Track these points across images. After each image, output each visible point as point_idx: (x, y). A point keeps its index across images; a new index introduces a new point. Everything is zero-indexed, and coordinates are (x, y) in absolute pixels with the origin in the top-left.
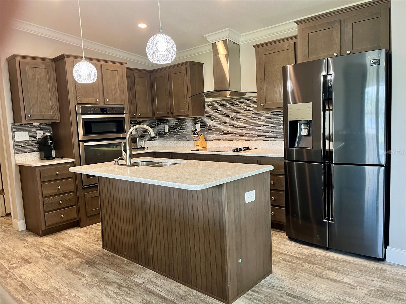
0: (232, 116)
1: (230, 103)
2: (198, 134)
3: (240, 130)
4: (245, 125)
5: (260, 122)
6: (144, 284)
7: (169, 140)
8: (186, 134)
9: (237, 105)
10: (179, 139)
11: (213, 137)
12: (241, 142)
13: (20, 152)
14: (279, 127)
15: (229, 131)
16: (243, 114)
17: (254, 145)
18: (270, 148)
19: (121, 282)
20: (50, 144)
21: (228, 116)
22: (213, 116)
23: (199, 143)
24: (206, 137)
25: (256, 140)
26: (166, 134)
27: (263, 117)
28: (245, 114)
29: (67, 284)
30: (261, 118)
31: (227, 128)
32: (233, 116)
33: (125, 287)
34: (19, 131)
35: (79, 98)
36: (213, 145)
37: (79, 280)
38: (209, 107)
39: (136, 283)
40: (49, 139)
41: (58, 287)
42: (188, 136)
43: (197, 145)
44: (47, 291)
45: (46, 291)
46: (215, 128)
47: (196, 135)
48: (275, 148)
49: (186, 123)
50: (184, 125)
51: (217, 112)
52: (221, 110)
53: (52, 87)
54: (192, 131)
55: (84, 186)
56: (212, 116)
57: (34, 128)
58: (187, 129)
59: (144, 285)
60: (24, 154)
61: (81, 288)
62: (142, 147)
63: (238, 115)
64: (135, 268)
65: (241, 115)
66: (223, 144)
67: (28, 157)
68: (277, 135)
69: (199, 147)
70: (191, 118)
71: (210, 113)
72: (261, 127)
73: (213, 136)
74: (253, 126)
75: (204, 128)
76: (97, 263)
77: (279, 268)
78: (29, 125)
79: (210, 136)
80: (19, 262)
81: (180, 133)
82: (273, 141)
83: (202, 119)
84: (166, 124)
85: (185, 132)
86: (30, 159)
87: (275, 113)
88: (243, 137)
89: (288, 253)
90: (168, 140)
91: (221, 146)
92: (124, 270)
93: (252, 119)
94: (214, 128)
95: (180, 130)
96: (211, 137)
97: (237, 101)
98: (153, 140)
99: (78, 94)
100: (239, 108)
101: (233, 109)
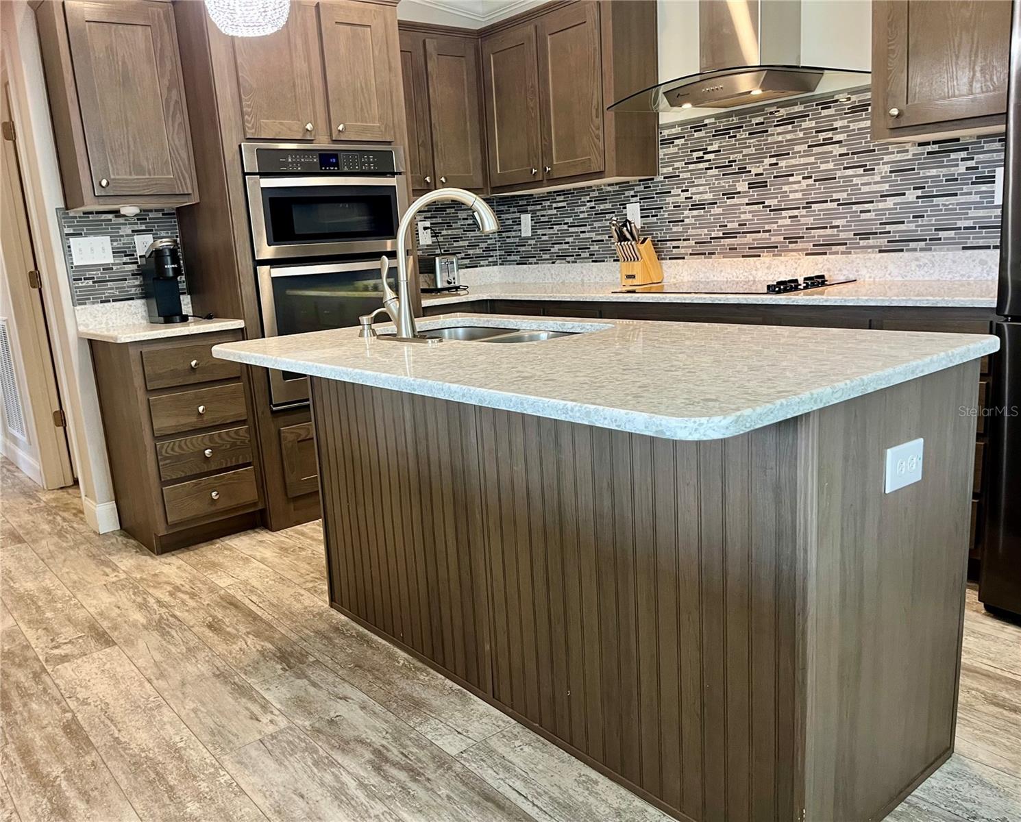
0: (760, 171)
1: (754, 121)
2: (634, 238)
3: (790, 217)
4: (808, 198)
5: (870, 184)
6: (465, 759)
7: (535, 263)
8: (592, 241)
9: (780, 129)
10: (568, 259)
11: (685, 247)
12: (791, 262)
13: (89, 299)
14: (947, 201)
15: (745, 224)
16: (803, 161)
17: (840, 270)
18: (906, 279)
19: (384, 742)
20: (171, 274)
21: (743, 170)
22: (688, 175)
23: (636, 268)
24: (660, 248)
25: (850, 253)
26: (525, 245)
27: (883, 164)
28: (812, 159)
29: (213, 734)
30: (874, 169)
31: (740, 213)
32: (761, 168)
33: (398, 763)
34: (81, 234)
35: (249, 119)
36: (685, 273)
37: (252, 718)
38: (673, 143)
39: (435, 752)
40: (169, 258)
41: (182, 744)
42: (596, 248)
43: (629, 277)
44: (146, 757)
45: (143, 755)
46: (692, 217)
47: (628, 240)
48: (927, 279)
49: (593, 204)
50: (584, 212)
51: (703, 157)
52: (720, 151)
53: (169, 89)
54: (613, 228)
55: (275, 406)
56: (682, 176)
57: (125, 224)
58: (596, 224)
59: (462, 762)
60: (102, 304)
61: (254, 753)
62: (452, 285)
63: (782, 164)
64: (432, 691)
65: (793, 162)
66: (721, 271)
67: (113, 317)
68: (936, 230)
69: (635, 282)
70: (609, 185)
71: (677, 165)
72: (872, 202)
73: (686, 243)
74: (839, 200)
75: (653, 216)
76: (311, 659)
77: (976, 732)
78: (110, 216)
79: (675, 244)
80: (81, 641)
81: (570, 240)
82: (918, 254)
83: (650, 187)
84: (526, 212)
85: (587, 235)
86: (118, 321)
87: (936, 148)
88: (796, 242)
89: (999, 672)
90: (531, 264)
91: (715, 278)
92: (397, 693)
93: (839, 174)
94: (688, 217)
95: (571, 230)
96: (678, 247)
97: (783, 112)
98: (483, 266)
99: (249, 106)
100: (789, 137)
101: (765, 145)
